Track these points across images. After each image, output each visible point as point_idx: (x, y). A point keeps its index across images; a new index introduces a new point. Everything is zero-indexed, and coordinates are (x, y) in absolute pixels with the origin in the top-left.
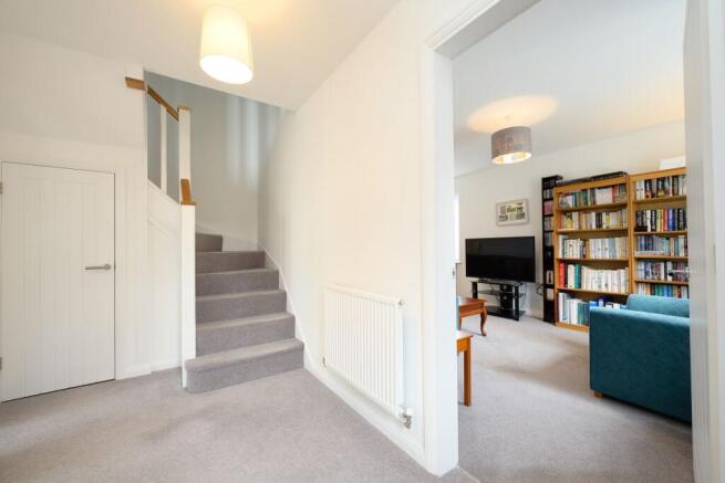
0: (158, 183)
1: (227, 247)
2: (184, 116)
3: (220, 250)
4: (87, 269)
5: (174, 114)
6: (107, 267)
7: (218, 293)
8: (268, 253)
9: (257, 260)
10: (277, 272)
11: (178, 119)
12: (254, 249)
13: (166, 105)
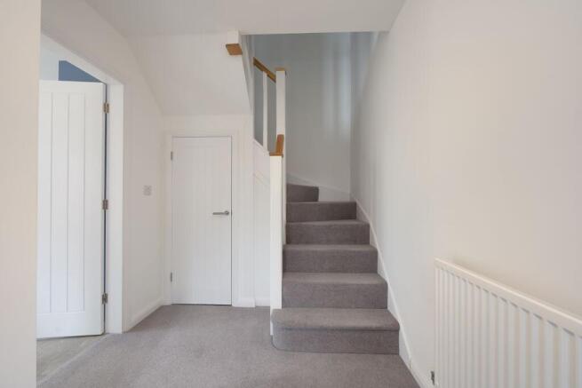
0: (261, 142)
1: (324, 197)
2: (281, 77)
3: (316, 200)
4: (214, 214)
5: (272, 78)
6: (227, 213)
7: (307, 243)
8: (360, 205)
9: (348, 211)
10: (368, 226)
11: (275, 81)
12: (347, 199)
13: (267, 71)
